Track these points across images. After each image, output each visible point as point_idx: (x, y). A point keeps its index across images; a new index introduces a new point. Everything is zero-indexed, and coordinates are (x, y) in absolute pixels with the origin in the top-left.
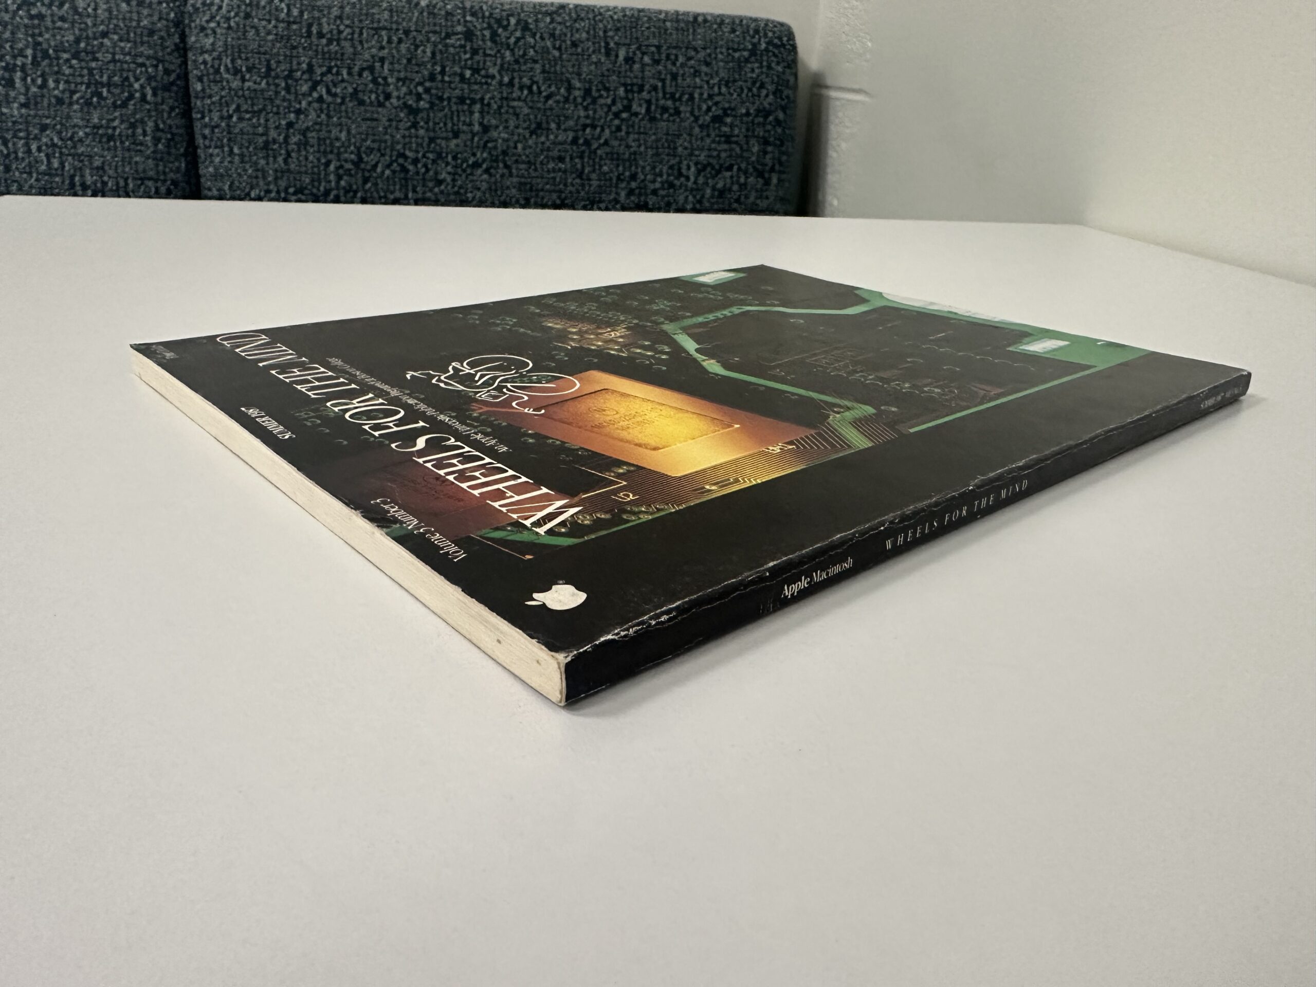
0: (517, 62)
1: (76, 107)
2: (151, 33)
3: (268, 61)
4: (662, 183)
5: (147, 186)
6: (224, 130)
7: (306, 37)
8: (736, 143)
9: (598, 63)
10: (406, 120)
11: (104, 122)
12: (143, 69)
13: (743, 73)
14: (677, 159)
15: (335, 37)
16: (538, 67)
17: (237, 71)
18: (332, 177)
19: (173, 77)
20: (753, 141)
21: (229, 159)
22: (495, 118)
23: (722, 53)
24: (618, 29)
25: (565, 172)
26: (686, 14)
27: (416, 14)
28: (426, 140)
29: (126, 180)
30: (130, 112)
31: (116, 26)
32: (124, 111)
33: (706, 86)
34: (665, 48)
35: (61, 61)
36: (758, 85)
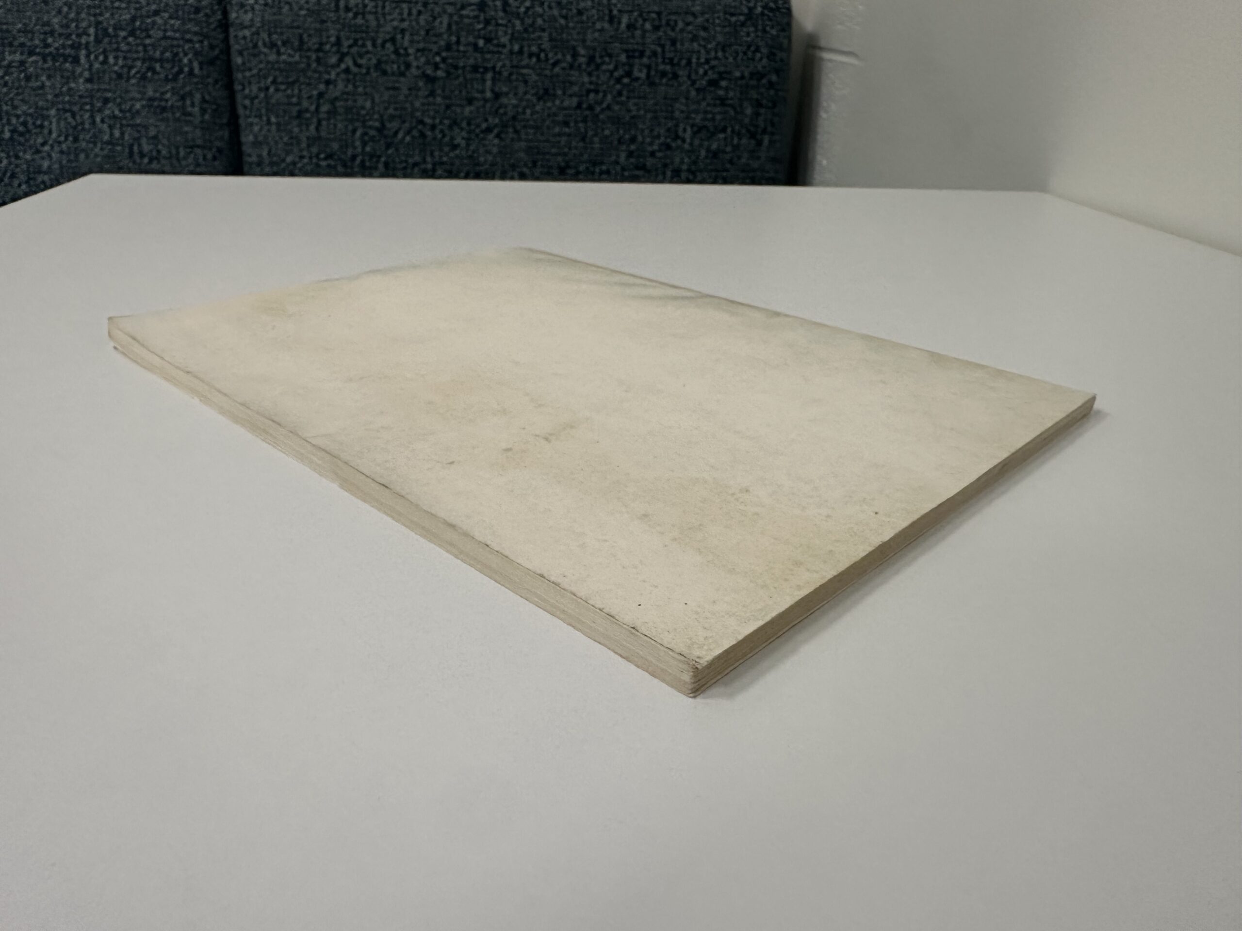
0: (526, 30)
1: (133, 81)
2: (197, 10)
3: (301, 35)
4: (661, 144)
5: (195, 155)
6: (261, 102)
7: (334, 11)
9: (602, 30)
10: (425, 88)
11: (157, 94)
12: (191, 45)
13: (738, 37)
14: (674, 122)
15: (361, 11)
16: (545, 35)
17: (273, 45)
18: (358, 143)
19: (217, 52)
20: (746, 104)
21: (266, 128)
23: (719, 18)
25: (569, 135)
28: (443, 107)
29: (177, 148)
30: (179, 85)
32: (175, 84)
33: (703, 51)
34: (665, 14)
35: (120, 39)
36: (752, 48)
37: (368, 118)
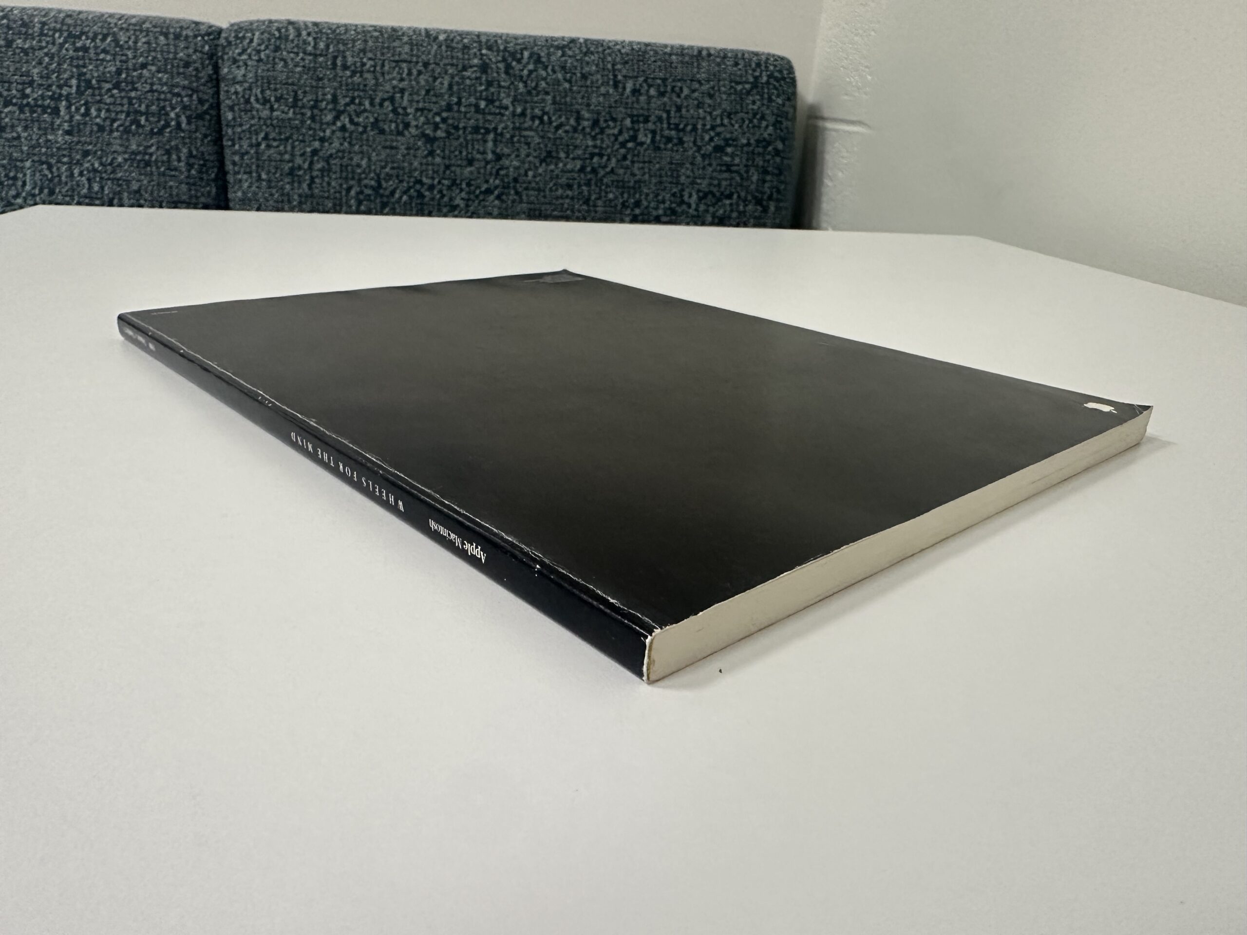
0: (529, 93)
1: (116, 134)
2: (187, 65)
3: (296, 92)
4: (665, 209)
6: (252, 158)
7: (330, 69)
8: (736, 172)
9: (606, 95)
10: (423, 148)
11: (141, 148)
12: (179, 99)
13: (744, 105)
14: (680, 187)
15: (359, 69)
16: (549, 98)
17: (266, 101)
18: (353, 202)
19: (206, 106)
20: (752, 170)
21: (256, 184)
22: (508, 148)
23: (724, 86)
24: (626, 62)
25: (572, 198)
26: (692, 48)
27: (435, 47)
28: (442, 168)
30: (165, 139)
31: (154, 58)
32: (160, 138)
33: (708, 118)
34: (670, 80)
35: (103, 91)
36: (758, 117)
37: (363, 176)
